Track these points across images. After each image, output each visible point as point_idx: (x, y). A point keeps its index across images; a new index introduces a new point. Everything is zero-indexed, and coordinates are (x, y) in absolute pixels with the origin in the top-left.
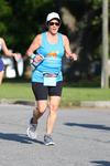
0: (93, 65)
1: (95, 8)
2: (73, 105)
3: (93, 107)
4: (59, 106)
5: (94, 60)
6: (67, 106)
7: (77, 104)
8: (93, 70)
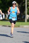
0: (23, 16)
1: (24, 1)
2: (18, 26)
3: (23, 27)
4: (14, 27)
5: (23, 15)
6: (16, 27)
7: (19, 26)
8: (23, 17)
